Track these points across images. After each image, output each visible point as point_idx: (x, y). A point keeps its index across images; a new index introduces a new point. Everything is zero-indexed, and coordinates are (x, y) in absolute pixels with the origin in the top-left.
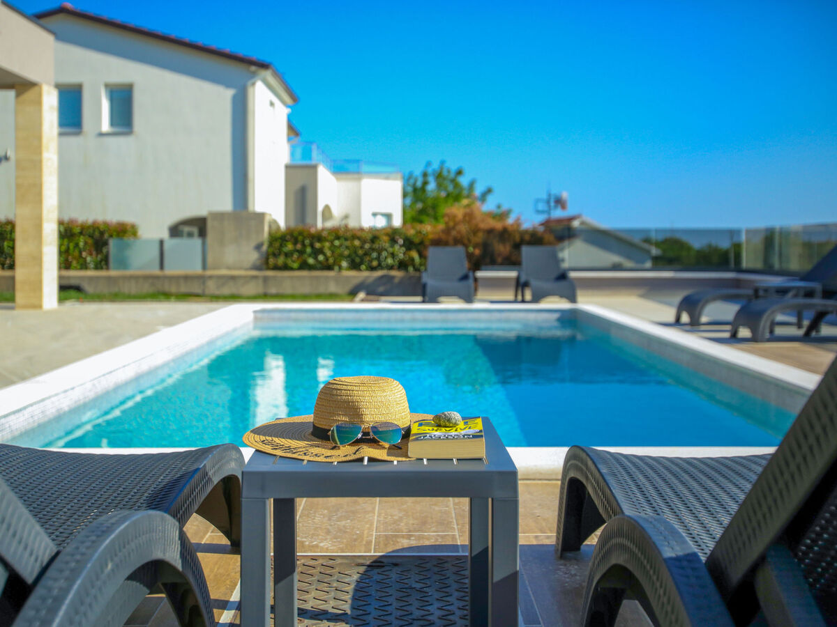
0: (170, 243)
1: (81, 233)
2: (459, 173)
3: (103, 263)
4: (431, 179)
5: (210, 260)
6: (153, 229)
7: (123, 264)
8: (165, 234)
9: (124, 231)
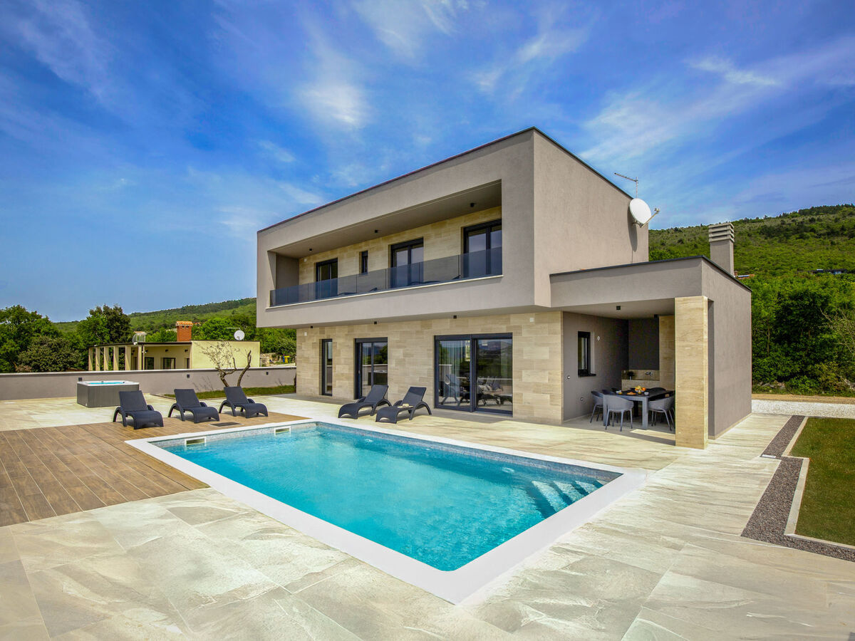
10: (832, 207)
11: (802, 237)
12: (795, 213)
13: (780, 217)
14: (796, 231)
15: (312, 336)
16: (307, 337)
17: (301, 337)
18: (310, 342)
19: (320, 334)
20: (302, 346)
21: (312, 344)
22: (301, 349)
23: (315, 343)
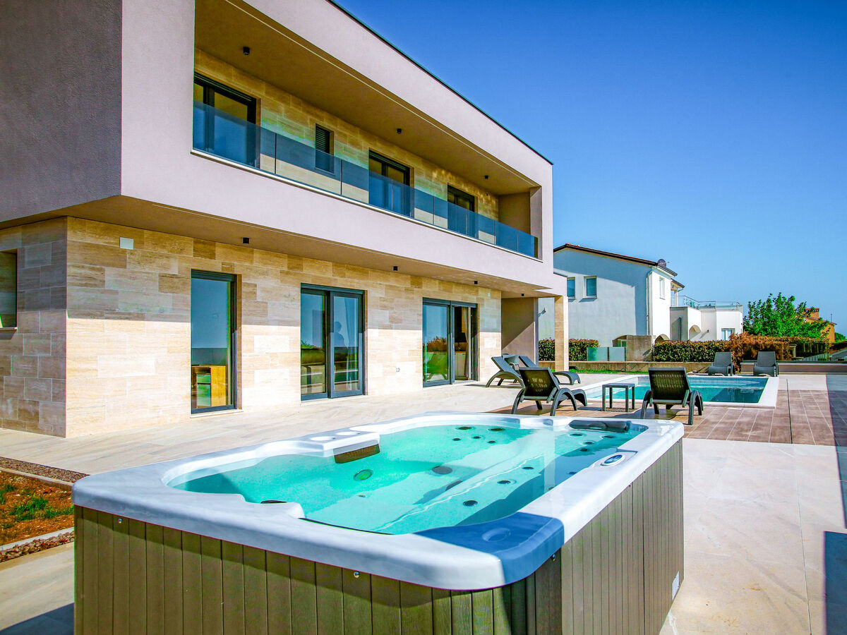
0: (613, 349)
1: (576, 345)
2: (792, 299)
3: (585, 358)
4: (773, 304)
5: (627, 356)
6: (605, 342)
7: (592, 358)
8: (611, 345)
9: (593, 344)
15: (161, 256)
16: (132, 253)
17: (98, 247)
18: (147, 270)
19: (199, 255)
20: (107, 279)
21: (162, 276)
22: (95, 285)
23: (173, 276)
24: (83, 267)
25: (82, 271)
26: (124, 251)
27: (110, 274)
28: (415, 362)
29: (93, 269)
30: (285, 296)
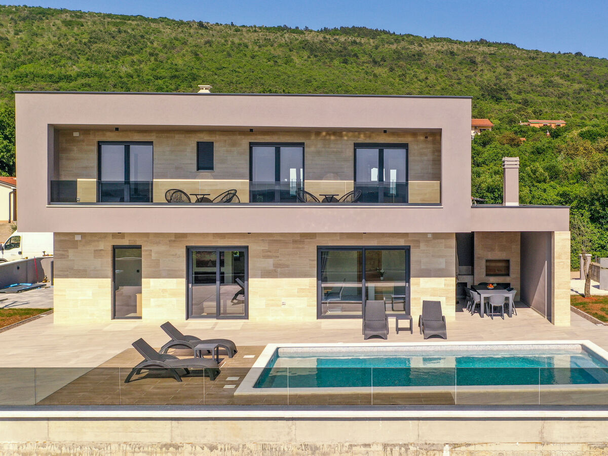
10: (371, 30)
11: (345, 62)
12: (336, 29)
13: (322, 31)
14: (339, 53)
15: (94, 241)
16: (80, 241)
17: (65, 241)
18: (88, 249)
19: (115, 238)
20: (69, 254)
21: (95, 251)
22: (65, 258)
23: (101, 250)
24: (60, 251)
25: (59, 252)
26: (77, 241)
27: (71, 253)
28: (306, 298)
29: (64, 251)
30: (173, 255)
